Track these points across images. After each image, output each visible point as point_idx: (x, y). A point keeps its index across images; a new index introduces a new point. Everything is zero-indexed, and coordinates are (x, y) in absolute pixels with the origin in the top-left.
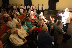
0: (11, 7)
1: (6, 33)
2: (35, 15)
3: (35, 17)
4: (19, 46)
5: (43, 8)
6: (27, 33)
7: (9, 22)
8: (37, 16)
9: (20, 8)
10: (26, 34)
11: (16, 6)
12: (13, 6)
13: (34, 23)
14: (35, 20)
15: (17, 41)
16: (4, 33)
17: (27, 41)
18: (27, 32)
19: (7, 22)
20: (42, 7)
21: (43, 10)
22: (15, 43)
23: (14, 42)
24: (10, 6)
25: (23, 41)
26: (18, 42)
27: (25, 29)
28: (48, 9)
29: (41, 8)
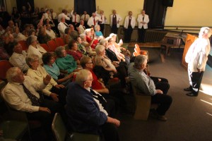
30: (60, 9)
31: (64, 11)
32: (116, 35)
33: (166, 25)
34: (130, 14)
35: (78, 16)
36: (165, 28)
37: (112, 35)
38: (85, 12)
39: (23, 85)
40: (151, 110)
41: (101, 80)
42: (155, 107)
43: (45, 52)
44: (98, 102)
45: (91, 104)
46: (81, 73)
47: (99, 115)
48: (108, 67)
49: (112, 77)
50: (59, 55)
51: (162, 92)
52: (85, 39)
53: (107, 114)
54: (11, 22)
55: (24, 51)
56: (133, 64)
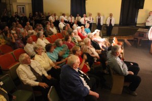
26: (28, 77)
28: (120, 24)
31: (64, 15)
32: (99, 31)
33: (138, 23)
34: (111, 15)
35: (73, 18)
36: (137, 25)
37: (96, 30)
38: (78, 15)
39: (30, 66)
40: (124, 87)
41: (88, 63)
42: (128, 84)
43: (48, 42)
44: (83, 79)
45: (77, 80)
46: (72, 58)
47: (83, 89)
48: (93, 54)
49: (95, 61)
50: (58, 45)
51: (133, 73)
52: (77, 34)
53: (89, 89)
54: (28, 23)
55: (34, 43)
56: (110, 51)
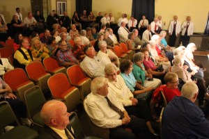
0: (95, 19)
1: (77, 87)
2: (160, 48)
3: (160, 54)
4: (107, 129)
5: (187, 27)
6: (132, 96)
7: (87, 59)
8: (166, 52)
9: (119, 25)
10: (131, 98)
11: (110, 16)
12: (102, 17)
13: (156, 70)
14: (159, 61)
15: (104, 113)
16: (72, 86)
17: (129, 118)
18: (133, 93)
19: (82, 60)
20: (185, 24)
21: (188, 35)
22: (97, 118)
23: (94, 115)
24: (93, 17)
25: (119, 116)
26: (105, 116)
27: (127, 84)
28: (205, 33)
29: (183, 27)
30: (119, 13)
39: (106, 98)
